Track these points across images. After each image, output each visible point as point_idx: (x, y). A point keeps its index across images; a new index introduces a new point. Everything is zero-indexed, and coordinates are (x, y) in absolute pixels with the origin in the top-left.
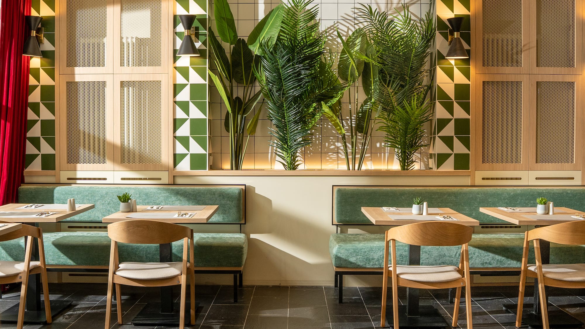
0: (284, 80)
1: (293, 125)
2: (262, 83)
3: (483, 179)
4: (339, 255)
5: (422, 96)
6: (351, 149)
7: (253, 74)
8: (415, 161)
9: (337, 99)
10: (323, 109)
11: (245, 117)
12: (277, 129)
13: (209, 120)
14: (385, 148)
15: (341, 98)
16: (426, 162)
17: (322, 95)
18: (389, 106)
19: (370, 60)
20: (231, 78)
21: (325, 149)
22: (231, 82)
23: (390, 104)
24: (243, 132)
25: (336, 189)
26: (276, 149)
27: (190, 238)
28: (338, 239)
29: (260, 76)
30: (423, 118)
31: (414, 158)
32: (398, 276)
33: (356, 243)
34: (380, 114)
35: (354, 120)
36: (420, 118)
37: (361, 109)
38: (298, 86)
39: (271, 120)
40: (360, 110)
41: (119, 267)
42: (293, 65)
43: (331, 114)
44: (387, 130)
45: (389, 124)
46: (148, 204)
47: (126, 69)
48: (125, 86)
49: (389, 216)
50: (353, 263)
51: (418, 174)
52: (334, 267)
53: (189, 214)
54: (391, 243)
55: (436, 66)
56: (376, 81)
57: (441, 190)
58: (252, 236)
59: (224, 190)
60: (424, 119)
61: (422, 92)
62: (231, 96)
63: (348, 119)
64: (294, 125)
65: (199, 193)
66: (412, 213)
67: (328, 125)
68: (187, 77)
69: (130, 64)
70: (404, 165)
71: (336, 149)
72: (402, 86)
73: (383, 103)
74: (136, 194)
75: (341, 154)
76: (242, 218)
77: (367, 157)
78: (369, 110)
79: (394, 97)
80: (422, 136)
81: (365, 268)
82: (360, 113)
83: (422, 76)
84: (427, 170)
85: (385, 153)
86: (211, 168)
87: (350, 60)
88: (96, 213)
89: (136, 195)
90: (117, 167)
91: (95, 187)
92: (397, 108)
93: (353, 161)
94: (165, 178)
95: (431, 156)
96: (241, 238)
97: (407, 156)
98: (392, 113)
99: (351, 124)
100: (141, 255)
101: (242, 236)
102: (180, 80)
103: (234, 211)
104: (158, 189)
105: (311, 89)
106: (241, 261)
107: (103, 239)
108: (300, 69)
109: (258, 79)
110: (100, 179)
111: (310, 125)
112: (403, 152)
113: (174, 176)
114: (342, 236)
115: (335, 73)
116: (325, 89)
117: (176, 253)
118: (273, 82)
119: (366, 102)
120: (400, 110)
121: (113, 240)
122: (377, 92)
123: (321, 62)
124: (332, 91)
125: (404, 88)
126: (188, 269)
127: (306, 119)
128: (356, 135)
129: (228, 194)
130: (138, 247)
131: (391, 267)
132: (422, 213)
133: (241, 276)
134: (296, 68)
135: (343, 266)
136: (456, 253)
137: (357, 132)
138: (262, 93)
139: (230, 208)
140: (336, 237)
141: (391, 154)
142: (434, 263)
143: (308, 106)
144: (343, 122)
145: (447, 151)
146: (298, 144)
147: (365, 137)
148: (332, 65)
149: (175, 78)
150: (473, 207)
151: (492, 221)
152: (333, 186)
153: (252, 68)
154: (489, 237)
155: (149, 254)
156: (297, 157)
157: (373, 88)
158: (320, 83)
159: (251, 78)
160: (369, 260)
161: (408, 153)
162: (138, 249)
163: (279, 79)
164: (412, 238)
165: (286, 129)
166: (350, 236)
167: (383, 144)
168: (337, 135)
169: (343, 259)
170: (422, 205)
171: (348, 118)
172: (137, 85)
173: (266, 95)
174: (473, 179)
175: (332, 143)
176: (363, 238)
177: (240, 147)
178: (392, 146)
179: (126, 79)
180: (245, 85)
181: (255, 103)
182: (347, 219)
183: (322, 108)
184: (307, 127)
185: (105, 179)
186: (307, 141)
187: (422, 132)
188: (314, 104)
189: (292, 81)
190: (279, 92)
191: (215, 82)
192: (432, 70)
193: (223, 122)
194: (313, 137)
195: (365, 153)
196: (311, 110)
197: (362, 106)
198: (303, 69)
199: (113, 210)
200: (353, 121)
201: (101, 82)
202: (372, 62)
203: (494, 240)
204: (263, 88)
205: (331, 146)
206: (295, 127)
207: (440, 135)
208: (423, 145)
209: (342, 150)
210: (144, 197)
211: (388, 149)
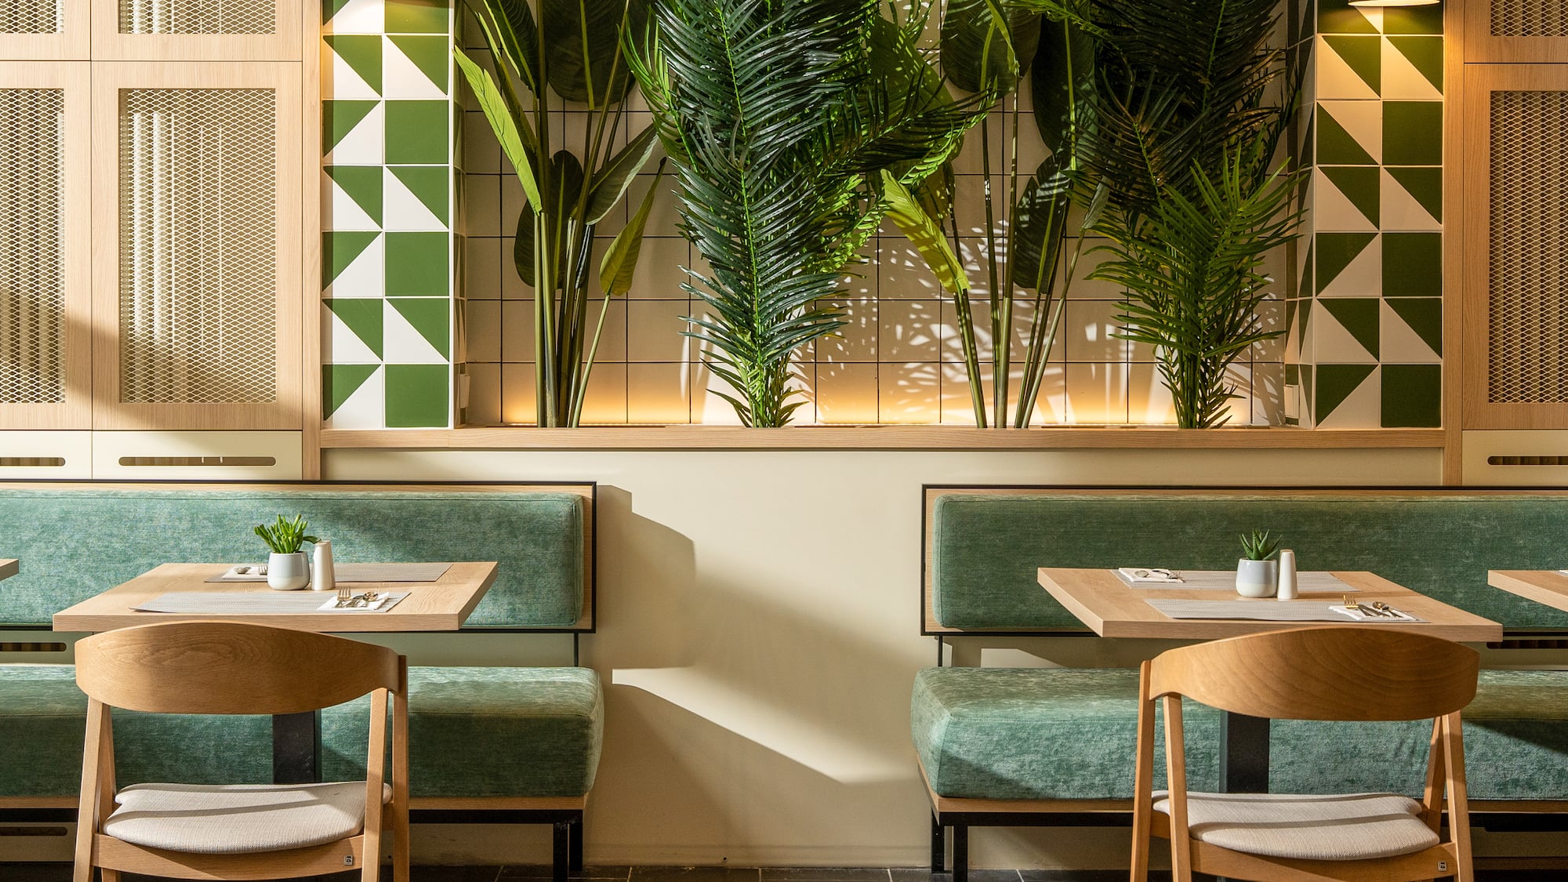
0: (740, 88)
1: (774, 258)
2: (658, 101)
3: (1493, 461)
4: (954, 750)
5: (1260, 150)
6: (991, 346)
7: (624, 66)
8: (1230, 395)
9: (941, 159)
10: (887, 197)
11: (593, 227)
12: (712, 272)
13: (456, 237)
14: (1119, 344)
15: (953, 155)
16: (1273, 396)
17: (883, 144)
18: (1135, 186)
19: (1065, 14)
20: (542, 82)
21: (892, 349)
22: (539, 93)
23: (1139, 179)
24: (584, 285)
25: (935, 499)
26: (708, 346)
27: (395, 688)
28: (948, 688)
29: (652, 75)
30: (1262, 231)
31: (1226, 383)
32: (1193, 835)
33: (1018, 705)
34: (1101, 216)
35: (1000, 241)
36: (1248, 231)
37: (1027, 196)
38: (791, 112)
39: (693, 240)
40: (1025, 200)
41: (116, 806)
42: (775, 31)
43: (917, 215)
44: (1126, 276)
45: (1132, 254)
46: (225, 556)
47: (138, 43)
48: (137, 106)
49: (1148, 601)
50: (1009, 782)
51: (1245, 443)
52: (936, 798)
53: (380, 597)
54: (1165, 707)
55: (1313, 34)
56: (1088, 93)
57: (1333, 504)
58: (621, 677)
59: (512, 504)
60: (1268, 234)
61: (1261, 136)
62: (538, 145)
63: (978, 237)
64: (778, 260)
65: (419, 513)
66: (1235, 592)
67: (903, 257)
68: (373, 77)
69: (156, 23)
70: (1192, 407)
71: (933, 349)
72: (1186, 113)
73: (1111, 176)
74: (180, 519)
75: (953, 368)
76: (584, 610)
77: (1051, 377)
78: (1057, 202)
79: (1157, 150)
80: (1259, 298)
81: (1053, 800)
82: (1023, 211)
83: (1258, 71)
84: (1276, 425)
85: (1116, 364)
86: (465, 420)
87: (989, 13)
88: (24, 593)
89: (177, 524)
90: (105, 417)
91: (21, 492)
92: (1166, 191)
93: (1000, 392)
94: (290, 456)
95: (1291, 374)
96: (577, 684)
97: (1203, 375)
98: (1145, 212)
99: (992, 254)
100: (198, 754)
101: (581, 678)
102: (348, 85)
103: (551, 581)
104: (265, 498)
105: (844, 121)
106: (584, 776)
107: (51, 691)
108: (804, 48)
109: (644, 87)
110: (36, 462)
111: (837, 259)
112: (1189, 360)
113: (324, 452)
114: (959, 676)
115: (929, 63)
116: (894, 122)
117: (334, 746)
118: (702, 98)
119: (1045, 172)
120: (1177, 200)
121: (96, 701)
122: (1089, 133)
123: (880, 21)
124: (919, 130)
125: (1191, 119)
126: (386, 808)
127: (821, 235)
128: (1009, 293)
129: (531, 519)
130: (185, 724)
131: (1167, 797)
132: (1273, 592)
133: (577, 831)
134: (787, 44)
135: (968, 792)
136: (1401, 744)
137: (1015, 284)
138: (656, 138)
139: (536, 572)
140: (940, 680)
141: (1141, 365)
142: (1315, 780)
143: (829, 187)
144: (962, 245)
145: (1357, 354)
146: (791, 329)
147: (1042, 303)
148: (920, 32)
149: (326, 80)
150: (1457, 569)
151: (1528, 621)
152: (925, 487)
153: (621, 42)
154: (1523, 684)
155: (230, 748)
156: (788, 378)
157: (1073, 117)
158: (875, 99)
159: (616, 81)
160: (1066, 769)
161: (1204, 364)
162: (187, 729)
163: (721, 83)
164: (1249, 689)
165: (749, 272)
166: (990, 678)
167: (1110, 329)
168: (938, 297)
169: (970, 765)
170: (1273, 563)
171: (977, 230)
172: (181, 102)
173: (673, 144)
174: (1456, 461)
175: (917, 325)
176: (1040, 684)
177: (573, 340)
178: (1143, 337)
179: (138, 79)
180: (592, 107)
181: (631, 177)
182: (980, 612)
183: (882, 193)
184: (827, 265)
185: (57, 462)
186: (826, 317)
187: (1257, 284)
188: (853, 178)
189: (771, 93)
190: (721, 135)
191: (479, 94)
192: (1295, 48)
193: (510, 244)
194: (849, 303)
195: (1046, 363)
196: (842, 201)
197: (1032, 187)
198: (812, 47)
199: (87, 580)
200: (999, 245)
201: (44, 91)
202: (1070, 21)
203: (1543, 696)
204: (661, 119)
205: (914, 336)
206: (782, 267)
207: (1326, 293)
208: (1260, 335)
209: (955, 351)
210: (210, 531)
211: (1128, 349)
